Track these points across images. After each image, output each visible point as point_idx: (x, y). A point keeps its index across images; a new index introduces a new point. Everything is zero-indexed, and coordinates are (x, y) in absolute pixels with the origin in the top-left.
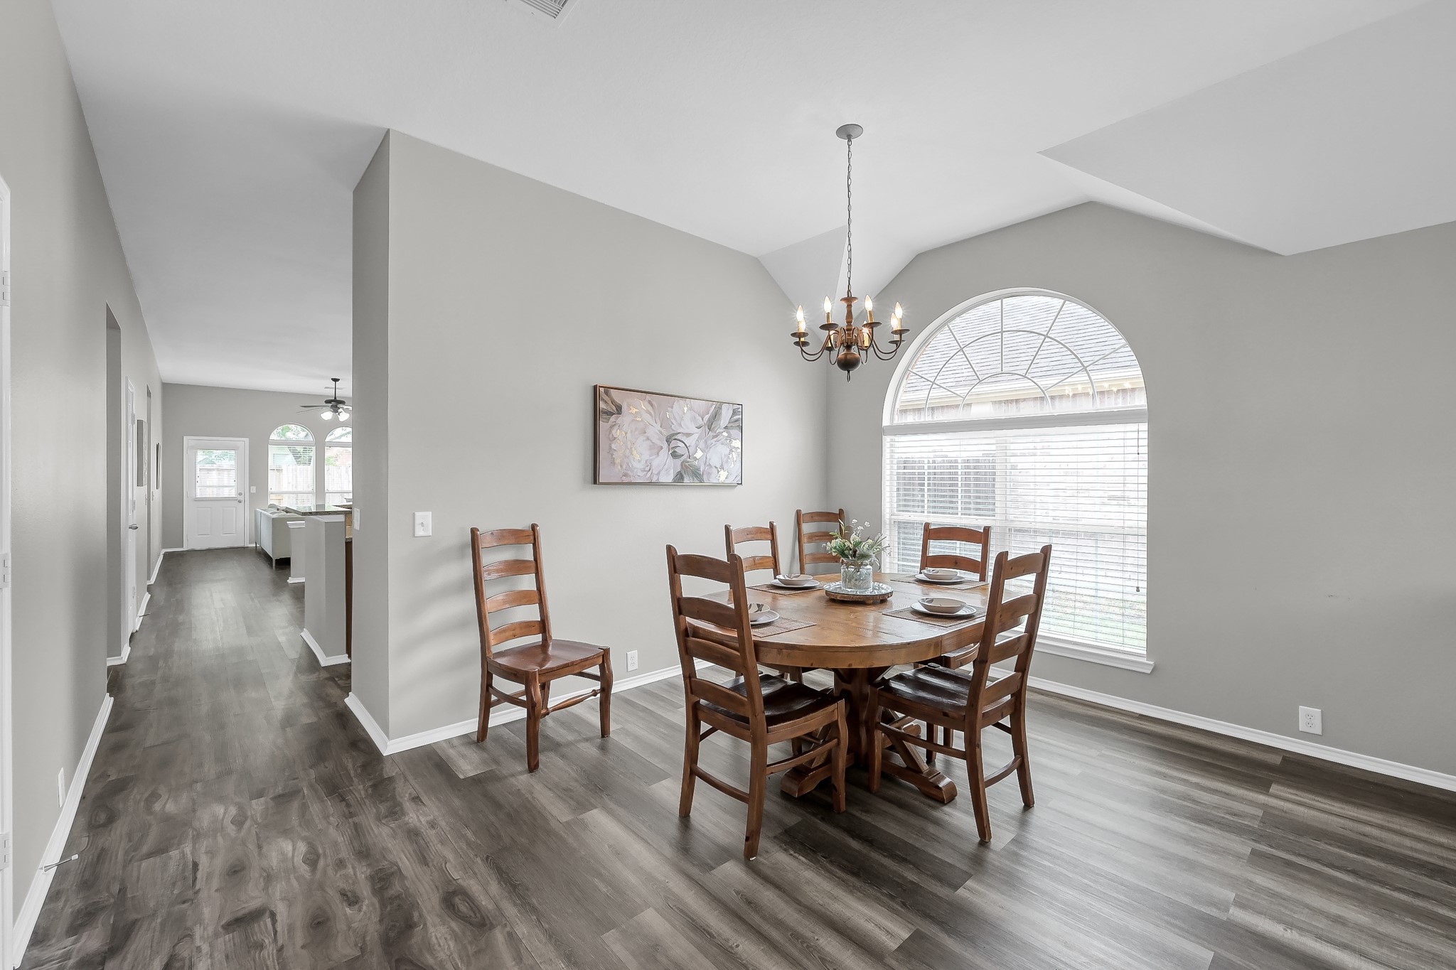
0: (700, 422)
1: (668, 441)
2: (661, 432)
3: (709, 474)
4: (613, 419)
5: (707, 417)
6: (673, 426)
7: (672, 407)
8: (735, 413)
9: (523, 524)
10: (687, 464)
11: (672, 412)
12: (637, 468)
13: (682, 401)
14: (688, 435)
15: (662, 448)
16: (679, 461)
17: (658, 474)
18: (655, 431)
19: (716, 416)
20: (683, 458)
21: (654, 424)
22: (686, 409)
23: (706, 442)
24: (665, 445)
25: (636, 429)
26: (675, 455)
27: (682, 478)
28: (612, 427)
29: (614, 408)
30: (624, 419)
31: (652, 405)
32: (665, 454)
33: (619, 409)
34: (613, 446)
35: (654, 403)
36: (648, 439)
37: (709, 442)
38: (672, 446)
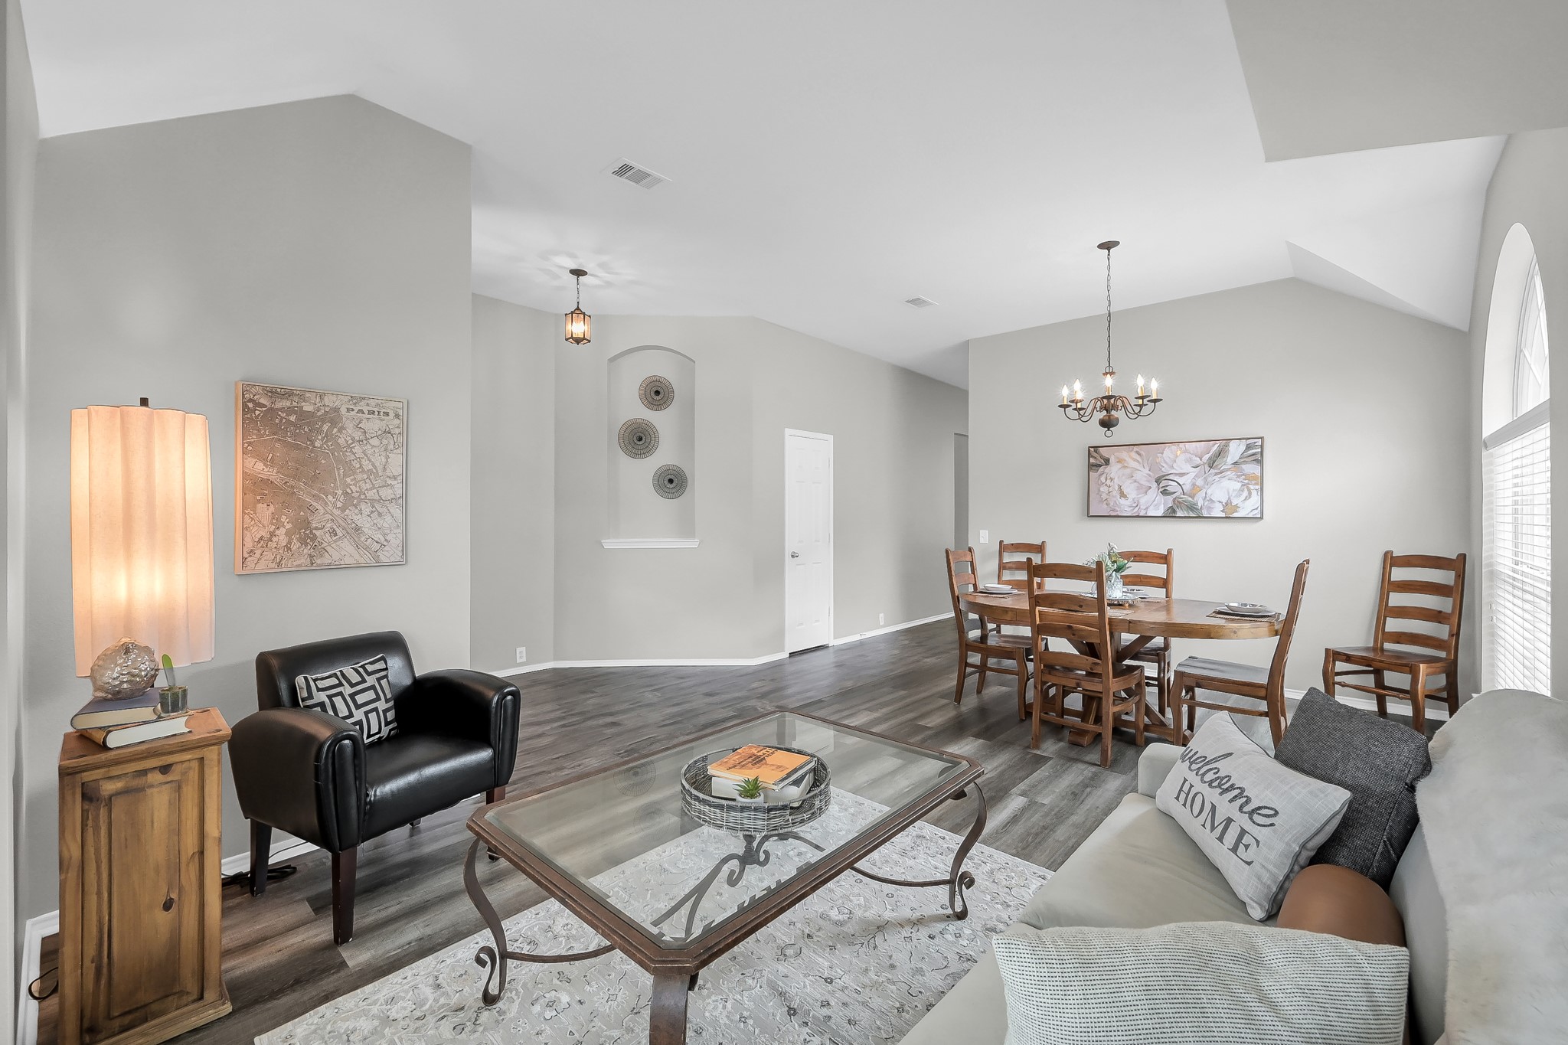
0: (1198, 461)
1: (1158, 481)
2: (1149, 475)
3: (1209, 509)
4: (1101, 469)
5: (1207, 457)
6: (1163, 469)
7: (1162, 453)
8: (1248, 447)
9: (1038, 542)
10: (1180, 500)
11: (1162, 457)
12: (1125, 506)
13: (1174, 447)
14: (1182, 475)
15: (1150, 488)
16: (1170, 498)
17: (1147, 508)
18: (1143, 474)
19: (1220, 454)
20: (1174, 496)
21: (1142, 469)
22: (1179, 452)
23: (1206, 479)
24: (1155, 485)
25: (1123, 475)
26: (1165, 493)
27: (1174, 511)
28: (1101, 475)
29: (1103, 461)
30: (1113, 470)
31: (1139, 454)
32: (1154, 493)
33: (1107, 462)
34: (1102, 489)
35: (1142, 452)
36: (1135, 481)
37: (1210, 479)
38: (1161, 485)
